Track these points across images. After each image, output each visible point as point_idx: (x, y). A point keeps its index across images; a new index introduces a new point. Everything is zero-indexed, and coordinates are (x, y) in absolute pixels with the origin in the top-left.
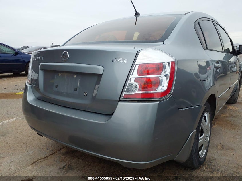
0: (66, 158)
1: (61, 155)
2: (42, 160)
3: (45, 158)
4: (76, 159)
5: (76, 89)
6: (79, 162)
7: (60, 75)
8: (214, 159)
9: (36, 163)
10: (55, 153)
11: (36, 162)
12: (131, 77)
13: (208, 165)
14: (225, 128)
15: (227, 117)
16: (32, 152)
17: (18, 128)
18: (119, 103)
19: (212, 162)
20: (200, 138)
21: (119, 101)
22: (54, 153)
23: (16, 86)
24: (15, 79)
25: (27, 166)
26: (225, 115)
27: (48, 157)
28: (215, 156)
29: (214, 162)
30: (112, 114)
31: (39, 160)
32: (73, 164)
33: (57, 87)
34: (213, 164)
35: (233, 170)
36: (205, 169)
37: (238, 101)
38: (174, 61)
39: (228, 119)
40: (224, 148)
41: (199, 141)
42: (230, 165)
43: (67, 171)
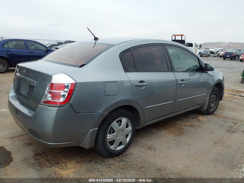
2: (18, 137)
3: (20, 136)
5: (27, 94)
8: (132, 154)
9: (13, 138)
13: (122, 157)
14: (170, 134)
15: (185, 125)
16: (16, 131)
18: (39, 105)
20: (109, 135)
25: (7, 139)
27: (23, 136)
28: (135, 152)
29: (129, 156)
31: (16, 136)
33: (21, 90)
34: (126, 157)
35: (136, 163)
36: (117, 159)
37: (215, 113)
38: (75, 82)
39: (183, 127)
40: (150, 148)
41: (108, 138)
42: (138, 160)
43: (27, 146)
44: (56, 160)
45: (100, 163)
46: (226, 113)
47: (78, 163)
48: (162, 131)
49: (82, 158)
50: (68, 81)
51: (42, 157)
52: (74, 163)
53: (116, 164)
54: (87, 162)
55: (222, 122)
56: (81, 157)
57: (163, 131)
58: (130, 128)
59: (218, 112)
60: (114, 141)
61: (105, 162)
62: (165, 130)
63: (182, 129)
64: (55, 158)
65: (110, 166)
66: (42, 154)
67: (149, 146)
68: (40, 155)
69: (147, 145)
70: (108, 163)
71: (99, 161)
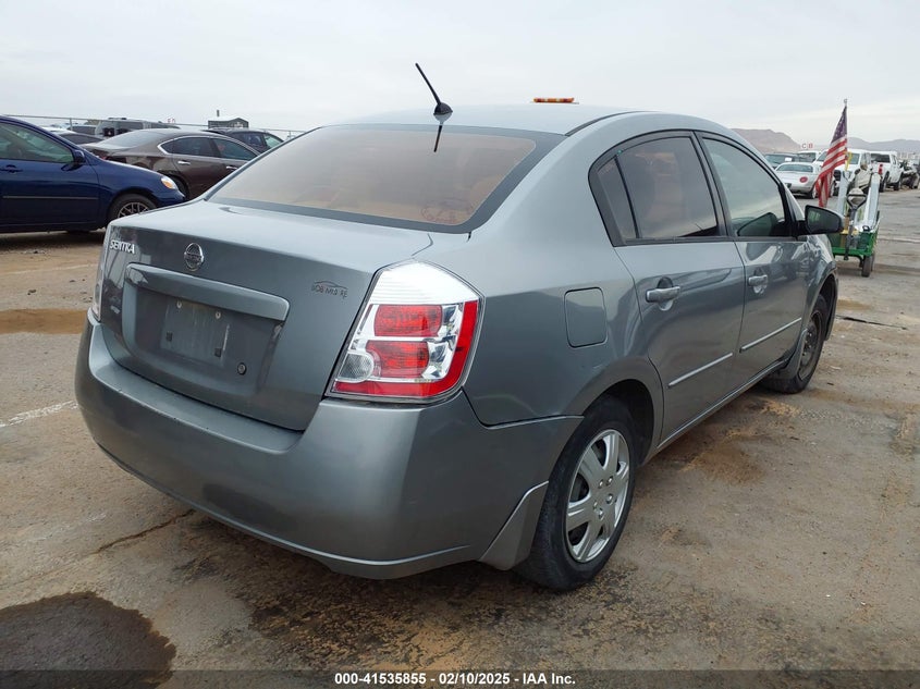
0: (199, 541)
1: (185, 530)
2: (129, 541)
3: (138, 535)
4: (229, 544)
5: (218, 353)
6: (236, 554)
7: (179, 307)
8: (633, 567)
9: (111, 549)
10: (169, 522)
11: (111, 545)
12: (355, 337)
13: (608, 583)
14: (716, 477)
15: (744, 439)
16: (103, 515)
17: (68, 440)
18: (321, 404)
19: (620, 578)
20: (571, 505)
21: (324, 398)
22: (167, 524)
23: (72, 285)
24: (69, 256)
25: (84, 555)
26: (742, 433)
27: (149, 534)
28: (641, 561)
29: (629, 578)
30: (302, 432)
31: (122, 540)
32: (217, 558)
33: (170, 337)
34: (622, 582)
35: (672, 602)
36: (593, 594)
37: (811, 385)
38: (477, 298)
39: (743, 446)
40: (680, 538)
41: (570, 515)
42: (671, 588)
43: (196, 577)
44: (360, 627)
45: (540, 620)
46: (845, 383)
47: (455, 628)
48: (678, 467)
49: (460, 605)
50: (448, 292)
51: (294, 622)
52: (442, 631)
53: (603, 618)
54: (490, 621)
55: (854, 416)
56: (453, 604)
57: (682, 467)
58: (625, 469)
59: (818, 380)
60: (585, 526)
61: (554, 610)
62: (687, 461)
63: (743, 454)
64: (351, 618)
65: (586, 627)
66: (285, 609)
67: (674, 530)
68: (276, 611)
69: (667, 528)
70: (569, 614)
71: (532, 611)
